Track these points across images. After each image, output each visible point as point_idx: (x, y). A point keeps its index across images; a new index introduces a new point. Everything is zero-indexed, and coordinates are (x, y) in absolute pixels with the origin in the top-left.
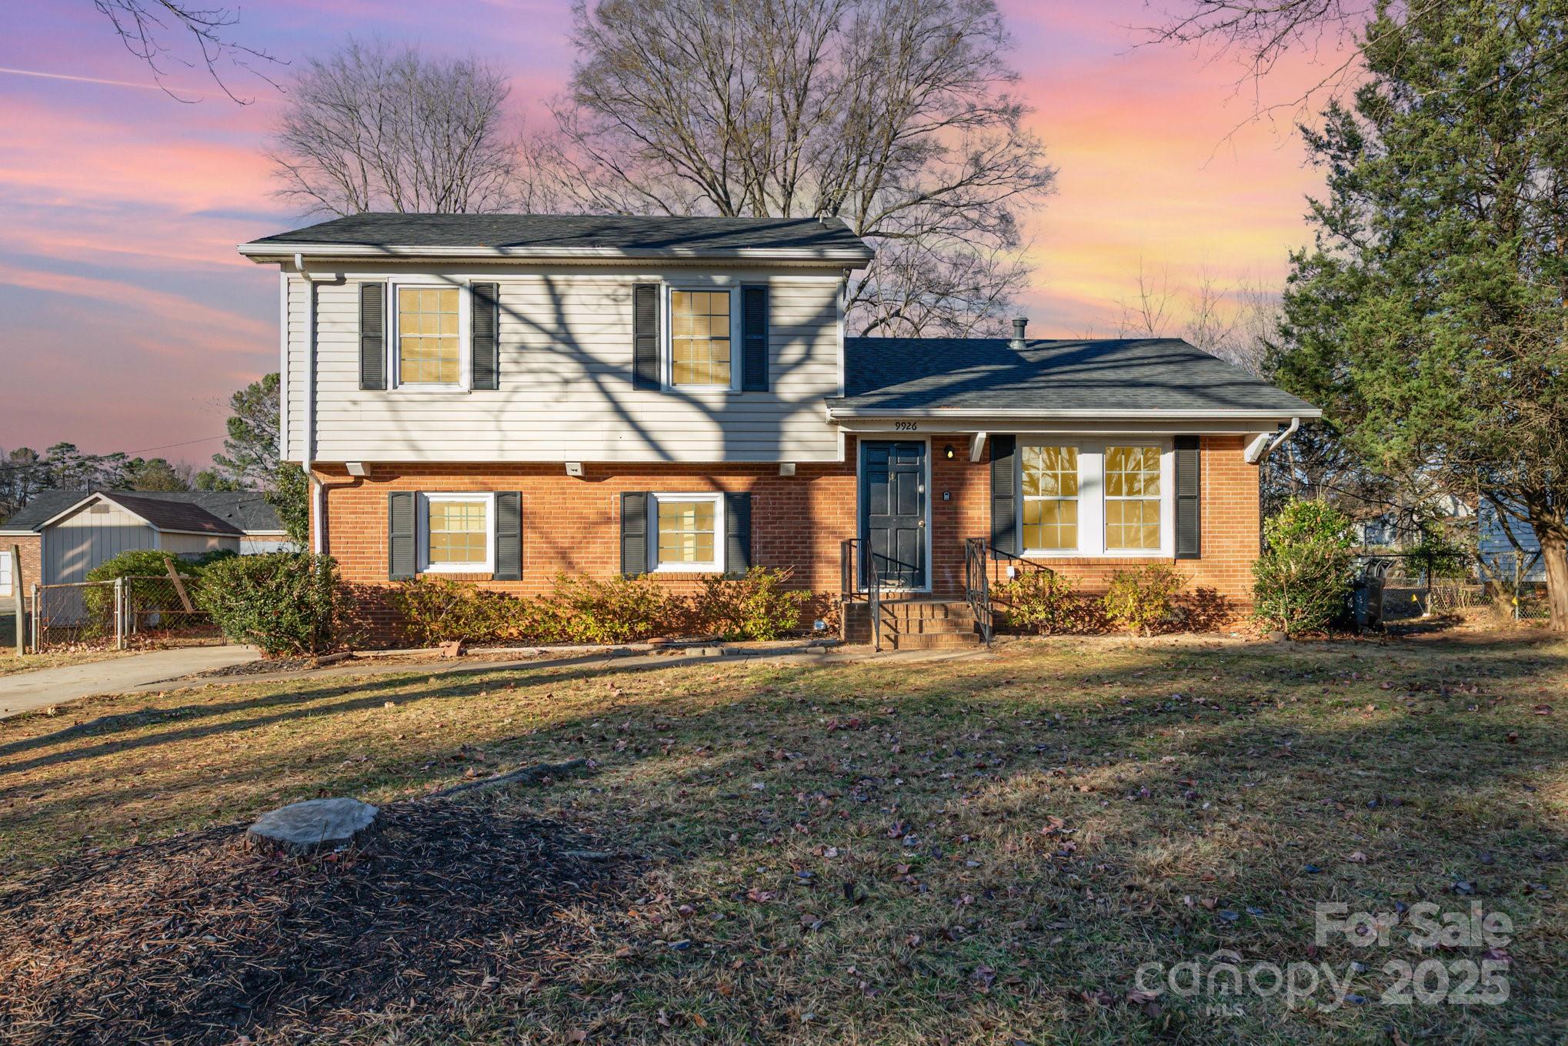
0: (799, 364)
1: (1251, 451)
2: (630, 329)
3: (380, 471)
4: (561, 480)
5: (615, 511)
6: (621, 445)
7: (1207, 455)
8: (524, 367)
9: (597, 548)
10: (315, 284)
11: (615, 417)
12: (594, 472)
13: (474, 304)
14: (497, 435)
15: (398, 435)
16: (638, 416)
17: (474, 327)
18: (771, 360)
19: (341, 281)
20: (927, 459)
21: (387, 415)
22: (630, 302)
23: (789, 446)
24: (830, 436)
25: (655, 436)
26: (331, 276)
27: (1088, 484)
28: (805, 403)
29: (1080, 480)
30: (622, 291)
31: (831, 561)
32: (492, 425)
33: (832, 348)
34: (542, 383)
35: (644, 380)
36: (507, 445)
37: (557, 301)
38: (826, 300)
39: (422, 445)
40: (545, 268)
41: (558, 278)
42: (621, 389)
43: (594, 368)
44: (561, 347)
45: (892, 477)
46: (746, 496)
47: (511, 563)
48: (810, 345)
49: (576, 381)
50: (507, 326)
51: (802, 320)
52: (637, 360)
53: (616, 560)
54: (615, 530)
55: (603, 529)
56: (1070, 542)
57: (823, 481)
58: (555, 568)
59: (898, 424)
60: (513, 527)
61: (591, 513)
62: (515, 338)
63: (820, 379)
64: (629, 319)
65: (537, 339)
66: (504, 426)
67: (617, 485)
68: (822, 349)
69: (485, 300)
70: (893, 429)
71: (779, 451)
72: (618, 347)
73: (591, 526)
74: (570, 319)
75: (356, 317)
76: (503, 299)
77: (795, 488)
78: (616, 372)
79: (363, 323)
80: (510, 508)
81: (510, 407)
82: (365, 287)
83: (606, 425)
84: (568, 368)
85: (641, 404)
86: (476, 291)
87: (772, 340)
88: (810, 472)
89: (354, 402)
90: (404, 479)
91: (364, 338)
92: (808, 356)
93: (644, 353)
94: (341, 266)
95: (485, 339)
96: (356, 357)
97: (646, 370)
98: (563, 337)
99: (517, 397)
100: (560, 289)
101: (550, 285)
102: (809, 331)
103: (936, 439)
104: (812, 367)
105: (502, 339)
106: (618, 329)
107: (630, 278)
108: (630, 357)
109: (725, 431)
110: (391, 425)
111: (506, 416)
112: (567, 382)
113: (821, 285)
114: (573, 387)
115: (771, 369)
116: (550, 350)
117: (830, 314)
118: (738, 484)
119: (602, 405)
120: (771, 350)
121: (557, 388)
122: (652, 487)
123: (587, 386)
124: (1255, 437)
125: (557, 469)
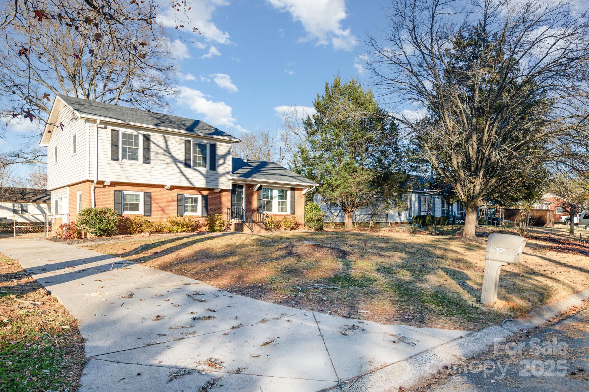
0: (222, 164)
1: (304, 192)
2: (184, 151)
3: (113, 184)
4: (162, 190)
5: (175, 199)
6: (182, 181)
7: (296, 192)
8: (157, 158)
9: (171, 208)
10: (98, 128)
11: (181, 174)
12: (173, 188)
13: (144, 140)
14: (150, 177)
15: (123, 174)
16: (186, 174)
17: (144, 146)
18: (216, 163)
19: (105, 128)
20: (244, 189)
21: (120, 168)
22: (184, 144)
23: (220, 184)
24: (228, 183)
25: (190, 180)
26: (103, 126)
27: (275, 197)
28: (223, 174)
29: (273, 196)
30: (182, 141)
31: (225, 213)
32: (148, 174)
33: (229, 161)
34: (162, 163)
35: (187, 165)
36: (152, 179)
37: (166, 141)
38: (228, 150)
39: (130, 178)
40: (164, 132)
41: (166, 136)
42: (182, 167)
43: (175, 161)
44: (167, 154)
45: (236, 193)
46: (207, 196)
47: (148, 212)
48: (225, 160)
49: (171, 164)
50: (153, 146)
51: (223, 154)
52: (185, 160)
53: (176, 211)
54: (175, 204)
55: (173, 203)
56: (271, 210)
57: (224, 193)
58: (160, 213)
59: (243, 181)
60: (149, 201)
61: (170, 198)
62: (155, 150)
63: (227, 169)
64: (184, 149)
65: (161, 151)
66: (151, 174)
67: (176, 191)
68: (227, 162)
69: (147, 138)
70: (242, 182)
71: (218, 186)
72: (181, 157)
73: (170, 202)
74: (169, 147)
75: (110, 139)
76: (151, 139)
77: (217, 195)
78: (181, 162)
79: (112, 141)
80: (148, 196)
81: (153, 169)
82: (112, 130)
83: (178, 176)
84: (169, 160)
85: (187, 171)
86: (144, 135)
87: (216, 158)
88: (223, 191)
89: (109, 164)
90: (118, 187)
91: (113, 145)
92: (224, 163)
93: (187, 158)
94: (106, 124)
95: (147, 149)
96: (110, 151)
97: (188, 162)
98: (167, 151)
99: (155, 166)
100: (167, 138)
101: (164, 137)
102: (224, 157)
103: (247, 185)
104: (225, 166)
105: (151, 150)
106: (180, 151)
107: (184, 138)
108: (184, 159)
109: (206, 180)
110: (121, 172)
111: (152, 171)
112: (168, 164)
113: (227, 146)
114: (169, 165)
115: (216, 165)
116: (164, 154)
117: (229, 153)
118: (205, 193)
119: (177, 170)
120: (216, 160)
121: (166, 165)
122: (184, 193)
123: (173, 165)
124: (305, 189)
125: (162, 186)
